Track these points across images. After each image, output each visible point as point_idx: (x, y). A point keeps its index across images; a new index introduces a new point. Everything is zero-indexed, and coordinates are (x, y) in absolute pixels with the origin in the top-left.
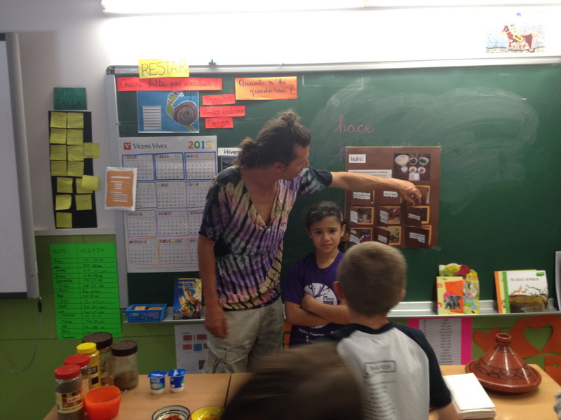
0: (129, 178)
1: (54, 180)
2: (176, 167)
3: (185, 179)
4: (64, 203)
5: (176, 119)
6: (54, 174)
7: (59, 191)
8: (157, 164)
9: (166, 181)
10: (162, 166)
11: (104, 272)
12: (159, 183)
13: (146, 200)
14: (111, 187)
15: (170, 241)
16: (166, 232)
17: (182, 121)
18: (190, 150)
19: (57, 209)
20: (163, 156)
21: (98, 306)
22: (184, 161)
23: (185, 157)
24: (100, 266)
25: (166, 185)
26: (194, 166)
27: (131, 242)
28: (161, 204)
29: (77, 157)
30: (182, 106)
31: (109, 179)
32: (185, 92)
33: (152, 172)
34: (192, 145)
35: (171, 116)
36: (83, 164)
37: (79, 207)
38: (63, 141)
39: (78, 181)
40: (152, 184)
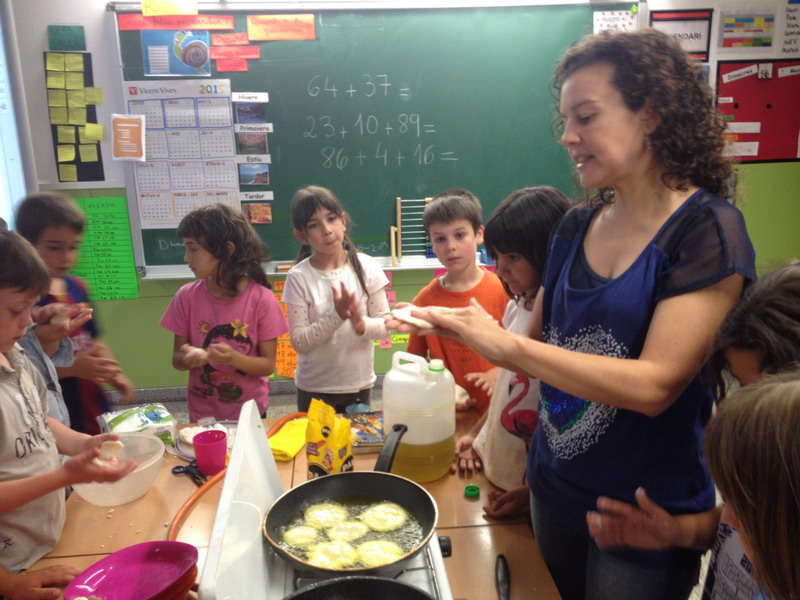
0: (136, 125)
1: (54, 128)
2: (187, 114)
3: (197, 127)
4: (67, 155)
5: (185, 61)
6: (54, 122)
7: (60, 141)
8: (167, 110)
9: (178, 129)
10: (173, 113)
11: (116, 229)
12: (169, 132)
13: (157, 150)
14: (118, 136)
15: (185, 194)
16: (181, 184)
17: (192, 63)
18: (201, 95)
19: (60, 160)
20: (173, 101)
21: (112, 264)
22: (196, 107)
23: (196, 103)
24: (111, 223)
25: (177, 134)
26: (207, 113)
27: (143, 196)
28: (173, 154)
29: (78, 103)
30: (191, 46)
31: (115, 128)
32: (193, 31)
33: (162, 120)
34: (203, 90)
35: (179, 57)
36: (85, 110)
37: (84, 159)
38: (61, 85)
39: (80, 130)
40: (163, 133)
